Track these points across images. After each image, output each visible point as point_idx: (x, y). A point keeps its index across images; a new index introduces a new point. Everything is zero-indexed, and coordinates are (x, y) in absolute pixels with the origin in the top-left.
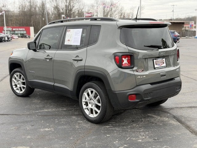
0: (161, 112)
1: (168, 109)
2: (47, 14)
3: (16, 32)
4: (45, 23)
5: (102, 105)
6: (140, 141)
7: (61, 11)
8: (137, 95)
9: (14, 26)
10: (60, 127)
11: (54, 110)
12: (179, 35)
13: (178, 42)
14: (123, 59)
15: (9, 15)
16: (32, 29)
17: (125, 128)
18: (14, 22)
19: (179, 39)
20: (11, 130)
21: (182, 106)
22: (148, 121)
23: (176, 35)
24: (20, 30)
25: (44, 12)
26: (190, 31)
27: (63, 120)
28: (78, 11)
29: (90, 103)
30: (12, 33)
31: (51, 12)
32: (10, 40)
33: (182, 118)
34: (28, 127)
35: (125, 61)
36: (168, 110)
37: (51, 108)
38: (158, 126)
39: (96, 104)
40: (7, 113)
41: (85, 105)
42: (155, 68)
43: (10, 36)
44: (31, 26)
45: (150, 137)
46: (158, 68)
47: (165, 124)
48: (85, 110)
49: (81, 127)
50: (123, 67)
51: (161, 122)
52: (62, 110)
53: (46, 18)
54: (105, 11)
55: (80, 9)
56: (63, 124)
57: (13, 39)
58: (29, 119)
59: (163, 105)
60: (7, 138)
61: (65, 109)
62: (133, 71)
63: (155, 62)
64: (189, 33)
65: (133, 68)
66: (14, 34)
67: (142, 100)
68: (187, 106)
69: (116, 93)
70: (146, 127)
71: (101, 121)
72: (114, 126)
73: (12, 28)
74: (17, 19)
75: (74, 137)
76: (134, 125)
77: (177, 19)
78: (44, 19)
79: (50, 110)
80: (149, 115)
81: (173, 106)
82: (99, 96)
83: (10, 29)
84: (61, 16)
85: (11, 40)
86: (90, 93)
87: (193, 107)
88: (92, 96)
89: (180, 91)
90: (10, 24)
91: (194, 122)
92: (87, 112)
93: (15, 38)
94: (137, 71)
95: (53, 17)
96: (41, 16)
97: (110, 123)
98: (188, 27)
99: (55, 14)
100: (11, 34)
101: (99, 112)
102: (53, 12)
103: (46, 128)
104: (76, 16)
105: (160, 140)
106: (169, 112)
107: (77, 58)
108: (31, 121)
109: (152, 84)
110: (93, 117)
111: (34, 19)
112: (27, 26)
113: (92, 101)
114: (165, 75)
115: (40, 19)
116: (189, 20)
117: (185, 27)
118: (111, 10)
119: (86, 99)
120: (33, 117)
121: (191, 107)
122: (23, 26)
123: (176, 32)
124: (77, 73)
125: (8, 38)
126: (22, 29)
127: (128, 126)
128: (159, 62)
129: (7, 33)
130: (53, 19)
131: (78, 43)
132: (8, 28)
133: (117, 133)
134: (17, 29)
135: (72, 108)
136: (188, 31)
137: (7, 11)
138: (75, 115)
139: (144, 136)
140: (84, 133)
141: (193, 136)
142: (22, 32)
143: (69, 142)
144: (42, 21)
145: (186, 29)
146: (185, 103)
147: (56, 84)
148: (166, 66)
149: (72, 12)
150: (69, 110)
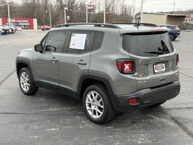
0: (160, 113)
1: (167, 109)
2: (50, 7)
3: (20, 24)
4: (48, 15)
5: (104, 107)
6: (140, 142)
7: (64, 3)
8: (138, 99)
9: (18, 17)
10: (65, 127)
11: (59, 109)
12: (179, 29)
13: (179, 37)
14: (125, 65)
15: (12, 7)
16: (35, 21)
17: (126, 129)
18: (18, 14)
19: (180, 33)
20: (19, 129)
21: (180, 107)
22: (148, 122)
23: (176, 30)
24: (23, 22)
25: (47, 4)
26: (190, 24)
27: (68, 120)
28: (81, 4)
29: (93, 105)
30: (16, 24)
31: (54, 4)
32: (13, 32)
33: (180, 119)
34: (36, 127)
35: (127, 67)
36: (167, 111)
37: (56, 107)
38: (157, 127)
39: (98, 106)
40: (15, 112)
41: (88, 106)
42: (155, 73)
43: (13, 28)
44: (35, 18)
45: (149, 139)
46: (158, 73)
47: (164, 126)
48: (88, 111)
49: (85, 127)
50: (124, 72)
51: (160, 123)
52: (66, 109)
53: (49, 10)
54: (107, 3)
55: (83, 1)
56: (68, 125)
57: (16, 31)
58: (36, 119)
59: (162, 105)
60: (16, 138)
61: (69, 109)
62: (134, 76)
63: (155, 67)
64: (190, 26)
65: (134, 73)
66: (18, 26)
67: (143, 104)
68: (185, 107)
69: (117, 97)
70: (146, 128)
71: (103, 122)
72: (116, 127)
73: (15, 20)
74: (20, 11)
75: (78, 138)
76: (135, 126)
77: (178, 12)
78: (47, 11)
79: (55, 109)
80: (149, 115)
81: (172, 107)
82: (101, 99)
83: (14, 21)
84: (64, 8)
85: (15, 32)
86: (93, 95)
87: (191, 108)
88: (95, 98)
89: (178, 94)
90: (14, 16)
91: (191, 124)
92: (90, 113)
93: (19, 30)
94: (138, 77)
95: (55, 9)
96: (44, 8)
97: (112, 123)
98: (189, 20)
99: (58, 6)
100: (15, 26)
101: (101, 113)
102: (56, 4)
103: (52, 128)
104: (78, 8)
105: (158, 142)
106: (167, 112)
107: (82, 62)
108: (38, 121)
109: (151, 88)
110: (96, 118)
111: (37, 11)
112: (30, 18)
113: (95, 103)
114: (164, 80)
115: (43, 11)
116: (190, 13)
117: (186, 20)
118: (113, 3)
119: (89, 100)
120: (40, 117)
121: (188, 108)
122: (27, 18)
123: (177, 26)
124: (81, 76)
125: (12, 30)
126: (25, 21)
127: (128, 127)
128: (159, 67)
129: (11, 25)
130: (56, 10)
131: (83, 48)
132: (12, 19)
133: (118, 134)
134: (21, 21)
135: (76, 107)
136: (189, 24)
137: (10, 3)
138: (78, 115)
139: (143, 137)
140: (87, 134)
141: (189, 138)
142: (26, 24)
143: (73, 143)
144: (45, 13)
145: (187, 22)
146: (183, 104)
147: (61, 85)
148: (166, 71)
149: (74, 4)
150: (73, 110)
